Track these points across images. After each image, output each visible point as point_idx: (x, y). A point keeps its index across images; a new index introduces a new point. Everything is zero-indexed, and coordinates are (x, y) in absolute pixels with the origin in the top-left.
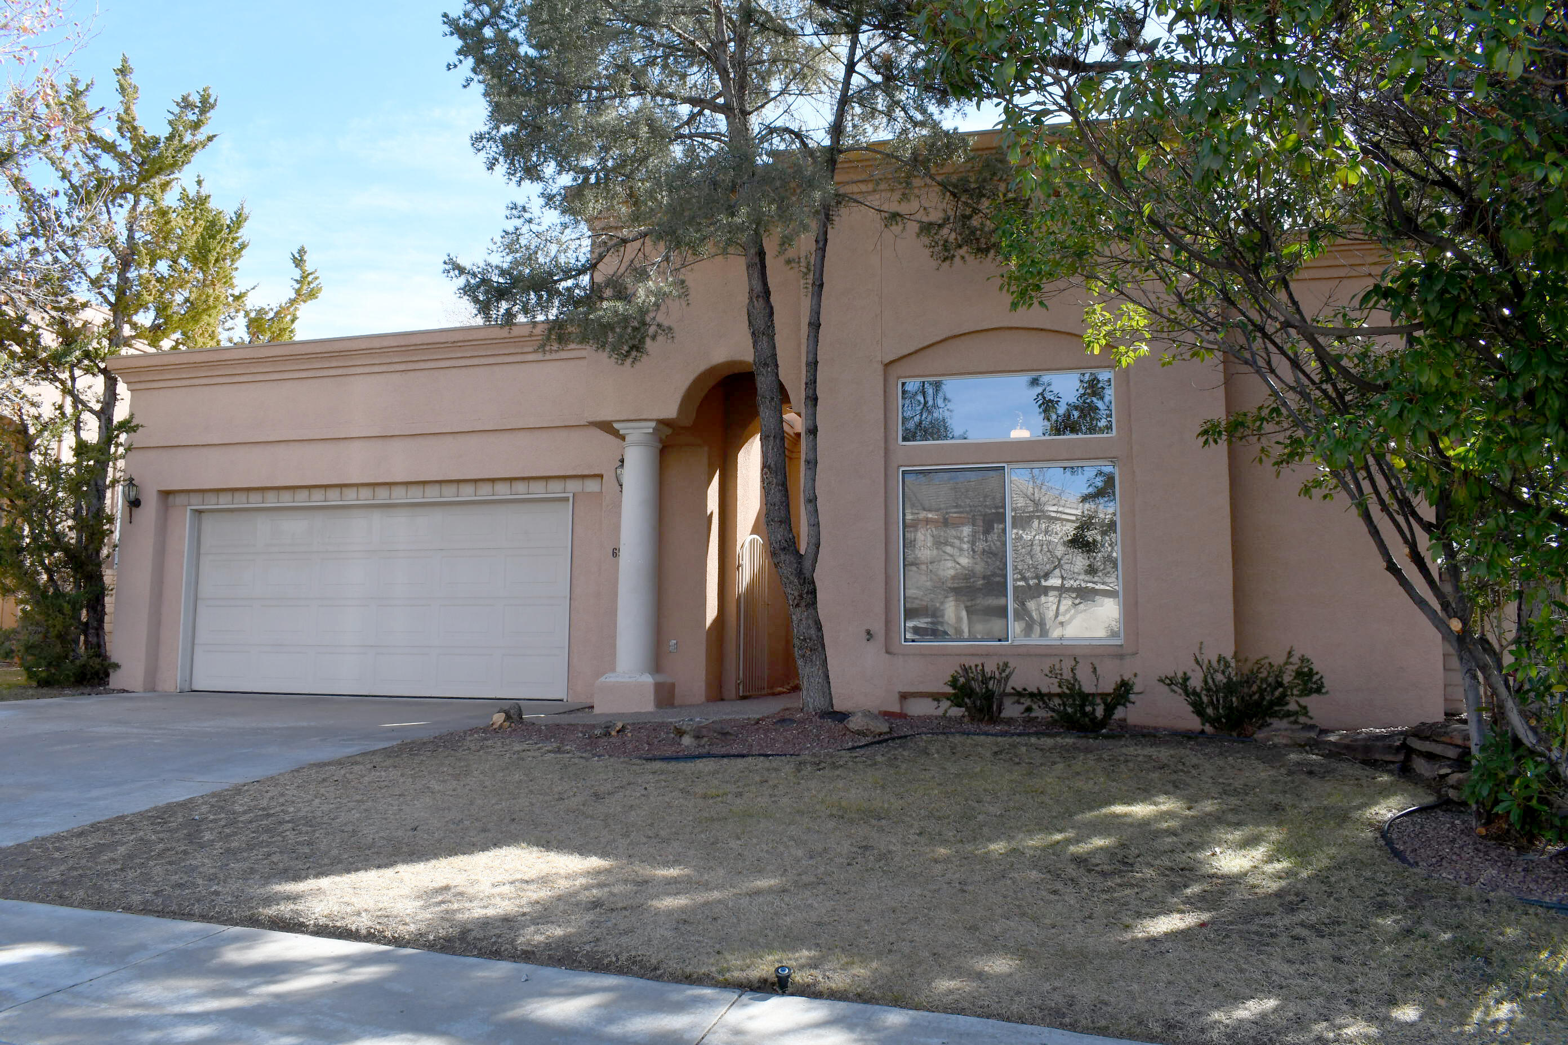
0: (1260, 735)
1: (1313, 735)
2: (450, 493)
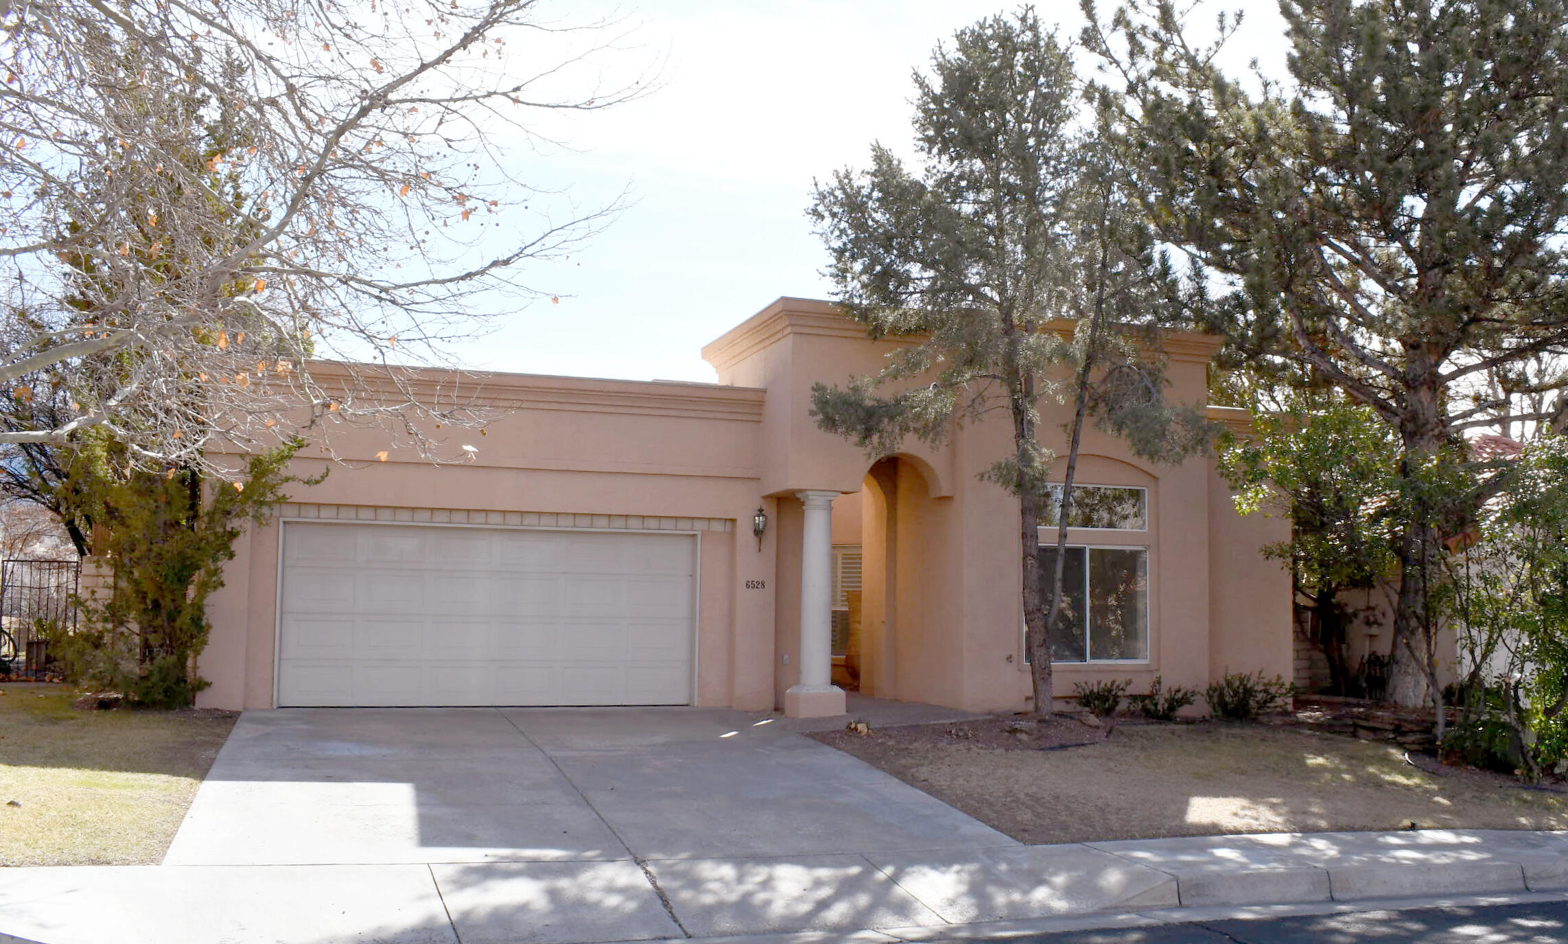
2: (583, 524)
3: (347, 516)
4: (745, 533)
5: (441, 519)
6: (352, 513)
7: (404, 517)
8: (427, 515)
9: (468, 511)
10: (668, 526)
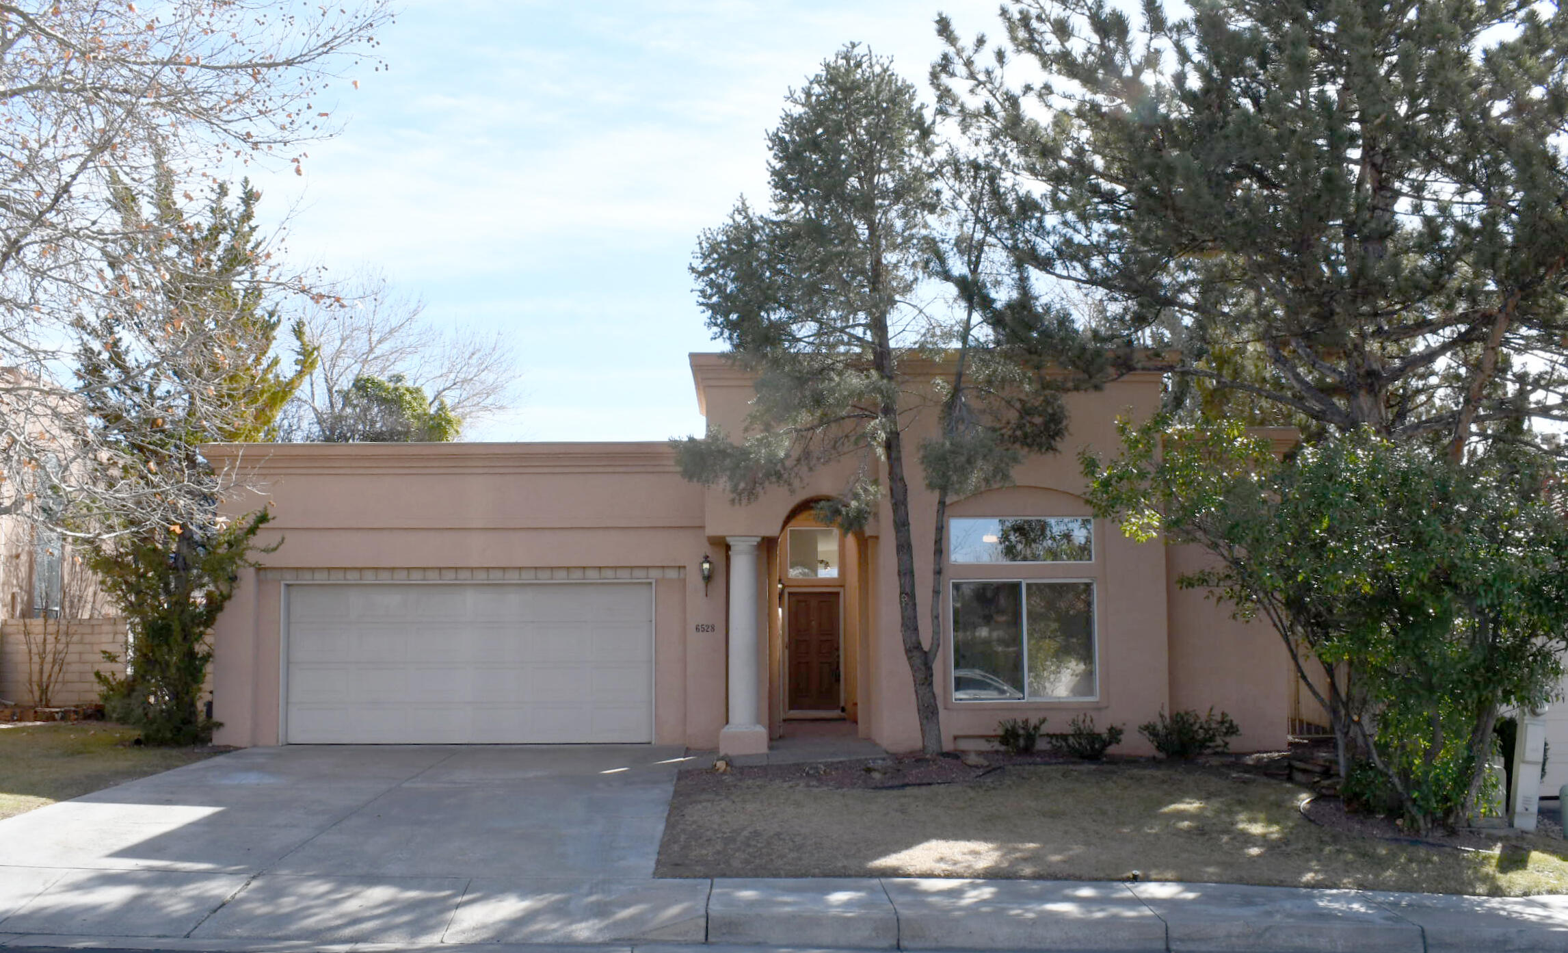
0: (1201, 760)
1: (1233, 759)
2: (544, 577)
3: (337, 578)
4: (695, 581)
5: (416, 577)
6: (341, 575)
7: (385, 577)
8: (404, 574)
9: (440, 569)
10: (624, 575)
